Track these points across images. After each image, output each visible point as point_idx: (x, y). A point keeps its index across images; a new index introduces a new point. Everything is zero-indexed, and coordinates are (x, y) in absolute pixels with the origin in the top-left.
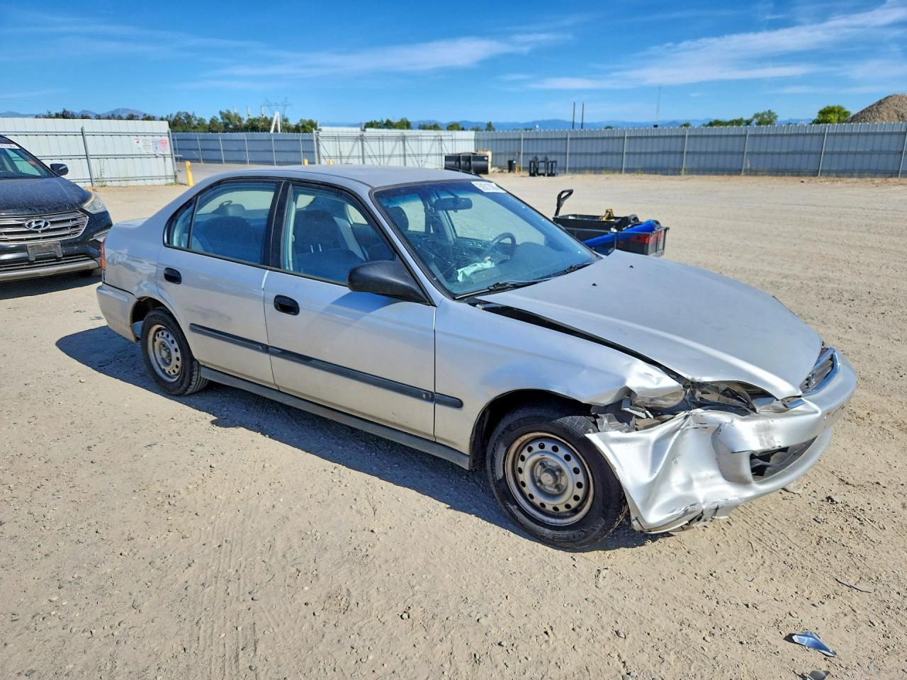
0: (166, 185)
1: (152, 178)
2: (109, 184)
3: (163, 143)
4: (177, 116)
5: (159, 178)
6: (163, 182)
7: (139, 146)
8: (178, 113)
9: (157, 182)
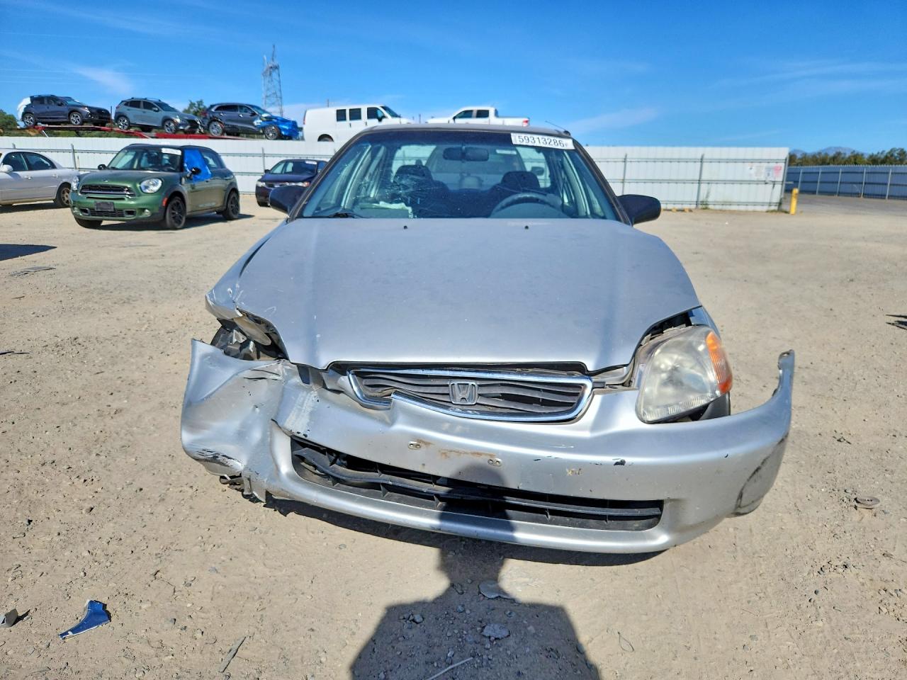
0: (767, 212)
1: (755, 204)
2: (710, 207)
3: (777, 169)
4: (889, 153)
5: (763, 204)
6: (765, 208)
7: (750, 172)
8: (892, 150)
9: (759, 208)
